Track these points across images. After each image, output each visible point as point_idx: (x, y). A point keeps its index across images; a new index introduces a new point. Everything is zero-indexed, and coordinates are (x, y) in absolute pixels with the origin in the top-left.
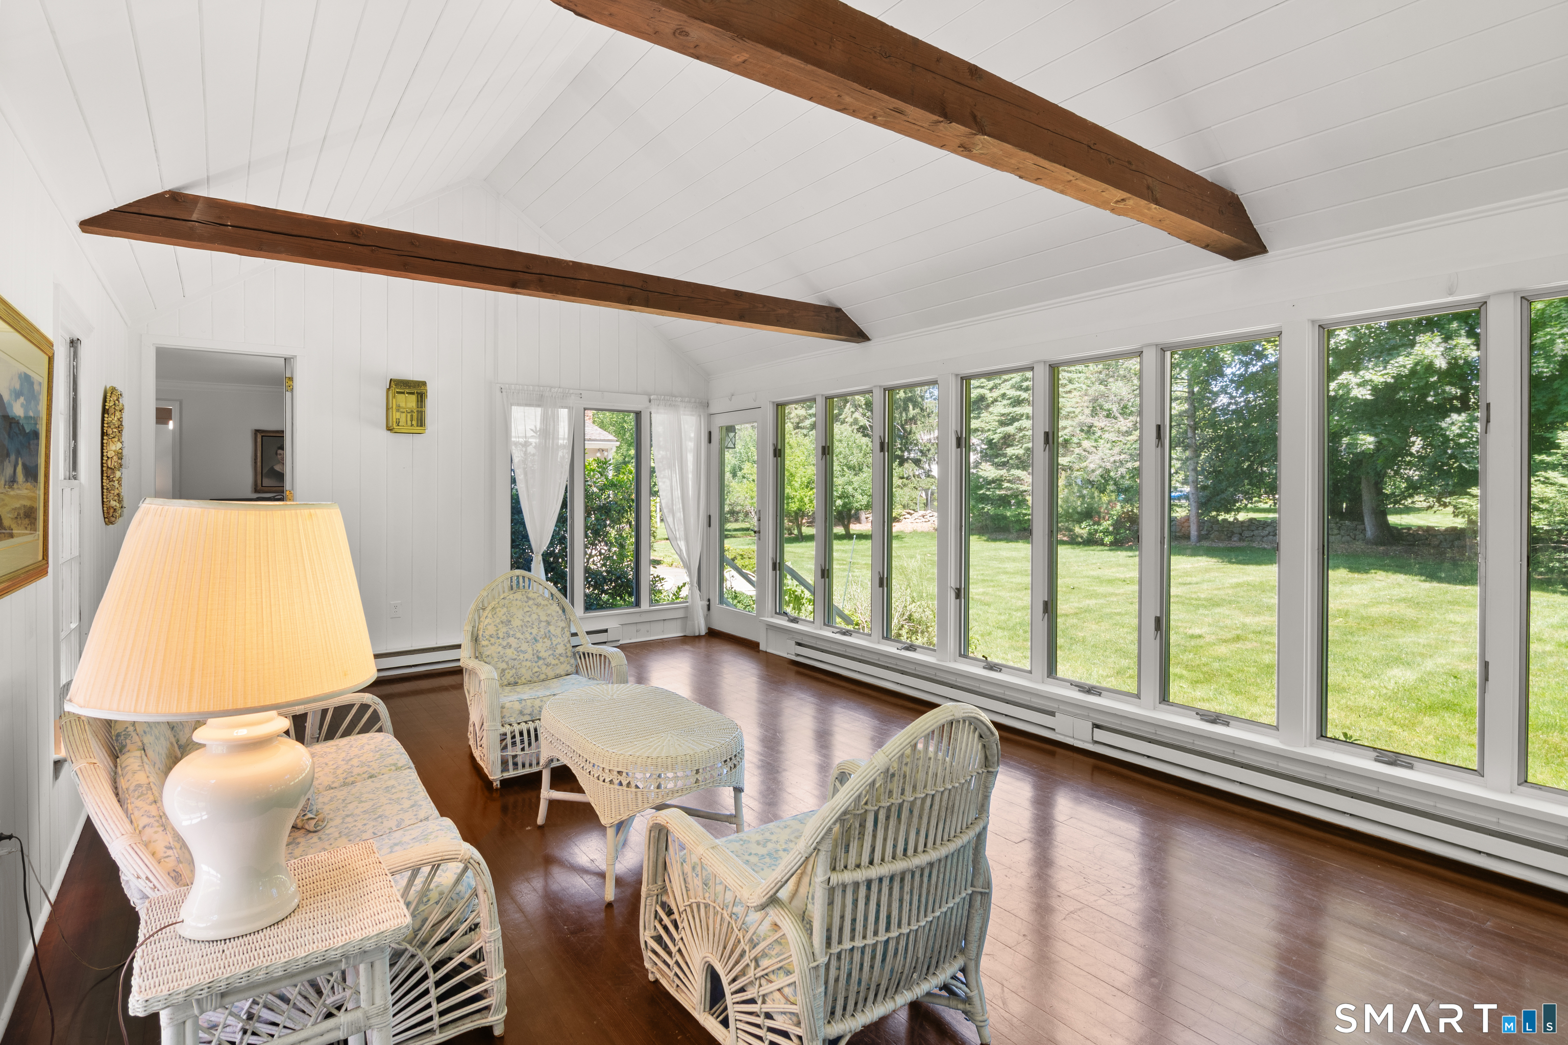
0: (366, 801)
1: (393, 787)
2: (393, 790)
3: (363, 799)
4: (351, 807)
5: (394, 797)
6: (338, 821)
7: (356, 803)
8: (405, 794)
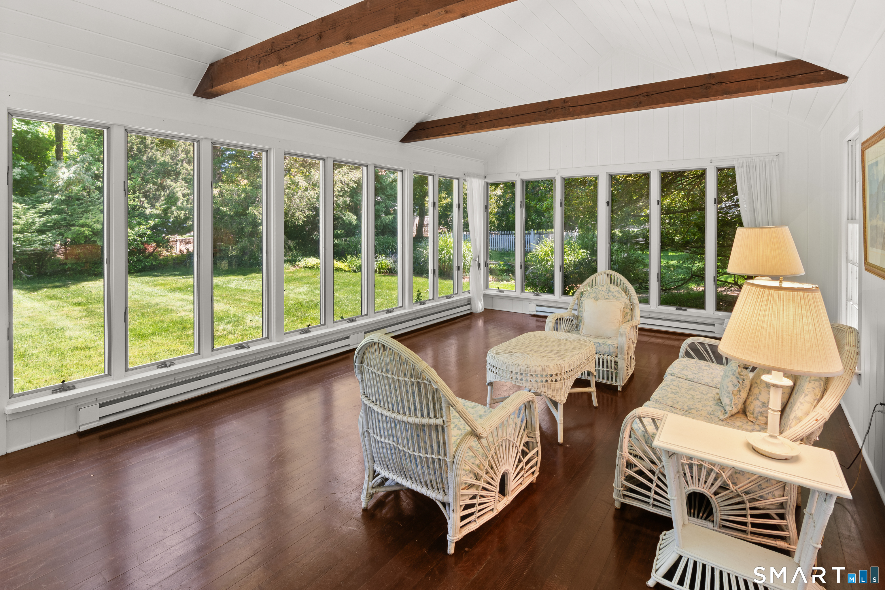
0: (691, 394)
1: (672, 393)
2: (674, 391)
3: (691, 396)
4: (699, 397)
5: (677, 388)
6: (710, 395)
7: (696, 397)
8: (672, 386)
